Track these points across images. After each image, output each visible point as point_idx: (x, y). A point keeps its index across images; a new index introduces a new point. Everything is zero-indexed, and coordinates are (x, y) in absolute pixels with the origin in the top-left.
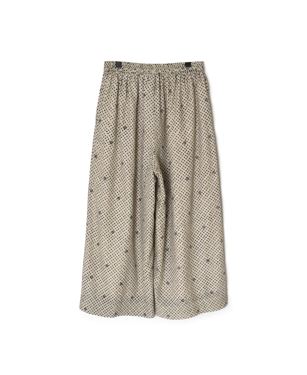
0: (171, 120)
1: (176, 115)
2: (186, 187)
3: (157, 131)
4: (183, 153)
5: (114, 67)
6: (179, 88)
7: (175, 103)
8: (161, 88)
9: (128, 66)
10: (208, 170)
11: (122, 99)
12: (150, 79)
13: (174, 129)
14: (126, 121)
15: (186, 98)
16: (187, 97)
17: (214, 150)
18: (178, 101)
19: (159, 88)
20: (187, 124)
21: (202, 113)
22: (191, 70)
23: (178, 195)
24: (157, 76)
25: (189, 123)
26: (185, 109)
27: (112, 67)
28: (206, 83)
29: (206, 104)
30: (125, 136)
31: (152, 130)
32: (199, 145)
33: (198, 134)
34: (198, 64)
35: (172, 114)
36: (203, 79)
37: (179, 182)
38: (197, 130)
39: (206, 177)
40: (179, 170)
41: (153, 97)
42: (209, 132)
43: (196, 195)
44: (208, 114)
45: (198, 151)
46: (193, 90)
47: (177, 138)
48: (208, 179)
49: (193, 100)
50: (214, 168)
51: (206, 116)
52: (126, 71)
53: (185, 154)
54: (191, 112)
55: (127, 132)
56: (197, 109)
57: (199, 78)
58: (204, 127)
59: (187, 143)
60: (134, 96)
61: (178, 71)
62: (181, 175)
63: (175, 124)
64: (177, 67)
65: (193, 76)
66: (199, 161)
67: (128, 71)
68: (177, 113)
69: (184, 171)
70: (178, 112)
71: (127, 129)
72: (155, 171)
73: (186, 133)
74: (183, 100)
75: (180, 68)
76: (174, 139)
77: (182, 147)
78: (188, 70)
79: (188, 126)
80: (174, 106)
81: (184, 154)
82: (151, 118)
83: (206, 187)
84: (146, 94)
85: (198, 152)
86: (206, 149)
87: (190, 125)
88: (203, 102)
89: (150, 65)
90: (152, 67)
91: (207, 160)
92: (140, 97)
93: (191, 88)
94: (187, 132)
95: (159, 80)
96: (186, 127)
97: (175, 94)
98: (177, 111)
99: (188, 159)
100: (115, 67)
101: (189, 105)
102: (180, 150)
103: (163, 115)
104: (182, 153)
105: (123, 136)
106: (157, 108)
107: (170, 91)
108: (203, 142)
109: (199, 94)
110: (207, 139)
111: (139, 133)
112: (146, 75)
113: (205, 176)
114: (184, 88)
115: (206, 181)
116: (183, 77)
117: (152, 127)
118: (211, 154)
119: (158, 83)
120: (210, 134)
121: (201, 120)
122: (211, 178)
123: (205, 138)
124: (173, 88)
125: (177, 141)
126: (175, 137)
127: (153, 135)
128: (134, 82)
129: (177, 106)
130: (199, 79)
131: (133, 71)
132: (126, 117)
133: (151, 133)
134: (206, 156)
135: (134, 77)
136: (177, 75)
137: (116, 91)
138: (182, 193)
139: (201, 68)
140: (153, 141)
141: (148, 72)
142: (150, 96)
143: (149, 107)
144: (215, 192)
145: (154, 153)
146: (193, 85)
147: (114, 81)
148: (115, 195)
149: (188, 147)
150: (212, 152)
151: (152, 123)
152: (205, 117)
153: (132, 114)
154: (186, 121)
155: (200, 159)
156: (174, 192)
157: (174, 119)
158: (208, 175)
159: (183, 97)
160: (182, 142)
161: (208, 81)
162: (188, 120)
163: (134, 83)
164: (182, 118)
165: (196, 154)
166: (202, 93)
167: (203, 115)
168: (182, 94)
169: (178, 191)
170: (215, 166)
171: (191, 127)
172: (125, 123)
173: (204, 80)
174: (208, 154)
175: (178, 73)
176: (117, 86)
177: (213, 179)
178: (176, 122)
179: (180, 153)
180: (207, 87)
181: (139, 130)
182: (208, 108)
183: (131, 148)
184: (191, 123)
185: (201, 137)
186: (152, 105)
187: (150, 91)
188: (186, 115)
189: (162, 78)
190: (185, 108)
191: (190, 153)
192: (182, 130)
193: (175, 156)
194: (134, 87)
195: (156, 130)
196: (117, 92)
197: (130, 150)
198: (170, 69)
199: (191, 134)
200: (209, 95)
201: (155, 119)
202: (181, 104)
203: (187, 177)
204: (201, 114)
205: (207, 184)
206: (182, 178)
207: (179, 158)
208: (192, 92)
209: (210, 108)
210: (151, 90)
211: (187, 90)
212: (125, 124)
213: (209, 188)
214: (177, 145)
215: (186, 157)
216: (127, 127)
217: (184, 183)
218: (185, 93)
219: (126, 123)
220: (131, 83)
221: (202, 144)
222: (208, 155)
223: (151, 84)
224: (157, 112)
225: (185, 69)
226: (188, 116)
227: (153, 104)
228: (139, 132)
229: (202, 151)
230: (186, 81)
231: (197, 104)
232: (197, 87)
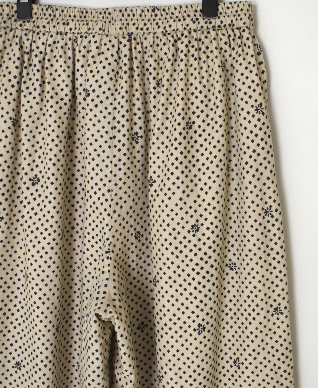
0: (159, 162)
1: (173, 151)
2: (197, 352)
3: (121, 193)
4: (189, 258)
5: (13, 19)
6: (182, 75)
7: (170, 117)
8: (135, 74)
9: (47, 16)
10: (262, 304)
11: (29, 105)
12: (104, 48)
13: (165, 190)
14: (38, 161)
15: (202, 102)
16: (204, 99)
17: (280, 250)
18: (179, 110)
19: (128, 74)
20: (202, 177)
21: (246, 146)
22: (219, 26)
23: (173, 372)
24: (125, 42)
25: (209, 173)
26: (198, 134)
27: (5, 18)
28: (261, 63)
29: (259, 120)
30: (34, 204)
31: (104, 190)
32: (239, 232)
33: (236, 203)
34: (239, 9)
35: (163, 147)
36: (251, 52)
37: (176, 337)
38: (232, 191)
39: (255, 324)
40: (178, 305)
41: (111, 99)
42: (266, 198)
43: (227, 366)
44: (263, 148)
45: (233, 250)
46: (221, 81)
47: (172, 215)
48: (261, 327)
49: (220, 109)
50: (279, 300)
51: (259, 155)
52: (41, 28)
53: (196, 260)
54: (214, 142)
55: (38, 193)
56: (233, 132)
57: (240, 49)
58: (253, 185)
59: (203, 229)
60: (62, 94)
61: (181, 28)
62: (184, 318)
63: (169, 174)
64: (180, 16)
65: (223, 41)
66: (236, 277)
67: (47, 29)
68: (176, 144)
69: (192, 307)
70: (178, 141)
71: (40, 184)
72: (101, 312)
73: (199, 201)
74: (193, 108)
75: (188, 21)
76: (166, 218)
77: (187, 240)
78: (210, 26)
79: (207, 181)
80: (167, 123)
81: (191, 260)
82: (103, 156)
83: (254, 350)
84: (91, 89)
85: (236, 252)
86: (257, 247)
87: (212, 180)
88: (251, 114)
89: (106, 11)
90: (110, 19)
91: (258, 277)
92: (80, 99)
93: (218, 75)
94: (201, 198)
95: (128, 53)
96: (201, 185)
97: (173, 92)
98: (176, 139)
99: (203, 273)
100: (15, 17)
101: (210, 122)
102: (181, 247)
103: (138, 147)
104: (186, 256)
105: (29, 203)
106: (121, 128)
107: (159, 84)
108: (247, 227)
109: (238, 92)
110: (260, 219)
111: (79, 193)
112: (95, 39)
113: (252, 321)
114: (197, 76)
115: (254, 335)
116: (195, 43)
117: (106, 181)
118: (270, 259)
119: (126, 60)
120: (268, 205)
121: (243, 165)
122: (270, 325)
123: (255, 216)
124: (167, 76)
125: (173, 224)
126: (168, 211)
127: (106, 205)
128: (61, 56)
129: (176, 125)
130: (240, 51)
131: (61, 28)
132: (40, 152)
133: (103, 199)
134: (255, 266)
135: (62, 43)
136: (179, 39)
137: (14, 82)
138: (185, 368)
139: (245, 19)
140: (106, 222)
141: (101, 32)
142: (102, 95)
143: (99, 126)
144: (279, 364)
145: (108, 255)
146: (223, 66)
147: (11, 55)
148: (10, 357)
149: (204, 239)
150: (273, 254)
151: (107, 171)
152: (254, 156)
153: (52, 145)
154: (201, 167)
155: (239, 272)
156: (162, 363)
157: (166, 159)
158: (260, 318)
159: (193, 98)
160: (188, 227)
161: (265, 57)
162: (207, 164)
163: (61, 61)
164: (189, 157)
165: (230, 255)
166: (247, 90)
167: (250, 152)
168: (191, 91)
169: (174, 360)
170: (281, 293)
171: (213, 185)
172: (34, 168)
173: (253, 53)
174: (263, 260)
175: (182, 35)
176: (17, 67)
177: (274, 328)
178: (172, 169)
179: (182, 257)
180: (263, 72)
181: (78, 186)
182: (263, 131)
183: (47, 236)
184: (216, 174)
185: (243, 211)
186: (107, 120)
187: (101, 82)
188: (202, 150)
189: (139, 48)
190: (200, 131)
191: (210, 257)
192: (188, 191)
193: (168, 263)
194: (60, 71)
195: (116, 190)
196: (16, 85)
197: (44, 243)
198: (160, 24)
199: (214, 203)
200: (269, 95)
201: (115, 161)
202: (187, 119)
203: (199, 325)
204: (245, 148)
205: (258, 341)
206: (185, 327)
207: (179, 271)
208: (218, 87)
209: (268, 133)
210: (104, 80)
211: (204, 82)
212: (36, 171)
213: (263, 354)
214: (174, 234)
215: (198, 269)
216: (41, 179)
217: (191, 339)
218: (200, 87)
219: (38, 169)
220: (53, 61)
221: (245, 233)
222: (261, 262)
223: (105, 63)
224: (119, 141)
225: (202, 22)
226: (207, 154)
227: (109, 118)
228: (78, 190)
229: (246, 251)
230: (204, 57)
231: (234, 120)
232: (235, 73)
